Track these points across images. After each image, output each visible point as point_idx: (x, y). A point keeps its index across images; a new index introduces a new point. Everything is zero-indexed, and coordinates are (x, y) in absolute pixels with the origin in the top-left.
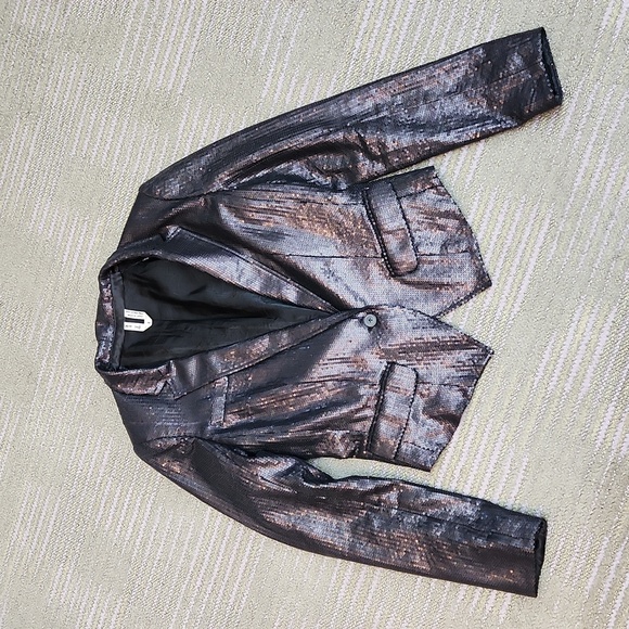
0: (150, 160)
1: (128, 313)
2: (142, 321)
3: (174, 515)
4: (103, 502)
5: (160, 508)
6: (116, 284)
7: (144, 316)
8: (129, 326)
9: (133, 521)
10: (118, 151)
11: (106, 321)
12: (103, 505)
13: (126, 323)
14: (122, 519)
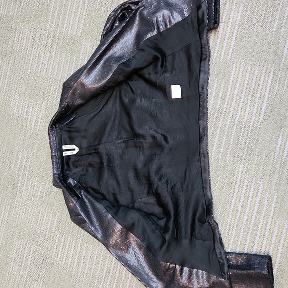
0: (67, 70)
1: (64, 147)
2: (74, 150)
3: (93, 248)
4: (55, 246)
5: (85, 245)
7: (74, 147)
8: (65, 154)
9: (71, 254)
10: (51, 68)
12: (55, 247)
13: (64, 152)
14: (66, 254)
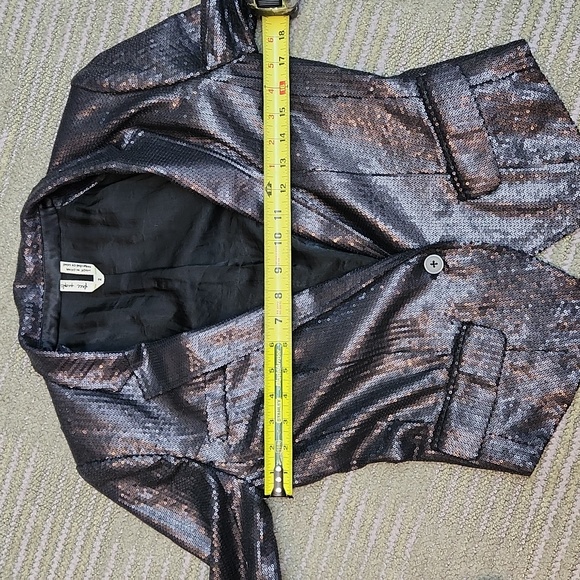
0: (83, 42)
1: (66, 267)
2: (90, 278)
3: (137, 554)
4: (24, 543)
5: (115, 546)
6: (47, 224)
7: (91, 269)
8: (68, 286)
9: (72, 567)
10: (33, 31)
11: (30, 281)
12: (23, 547)
13: (62, 282)
14: (55, 566)
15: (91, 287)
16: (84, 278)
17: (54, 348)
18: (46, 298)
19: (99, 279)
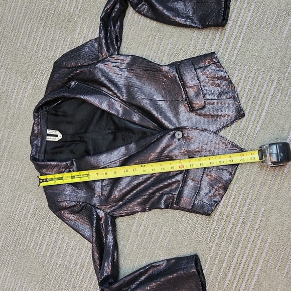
0: (60, 49)
1: (49, 132)
2: (57, 136)
3: (68, 240)
4: (29, 233)
5: (61, 236)
6: (43, 116)
7: (57, 133)
8: (49, 139)
9: (46, 243)
10: (43, 45)
11: (37, 136)
12: (29, 235)
13: (47, 137)
14: (40, 242)
15: (57, 139)
16: (55, 136)
17: (43, 161)
18: (41, 142)
19: (60, 136)
